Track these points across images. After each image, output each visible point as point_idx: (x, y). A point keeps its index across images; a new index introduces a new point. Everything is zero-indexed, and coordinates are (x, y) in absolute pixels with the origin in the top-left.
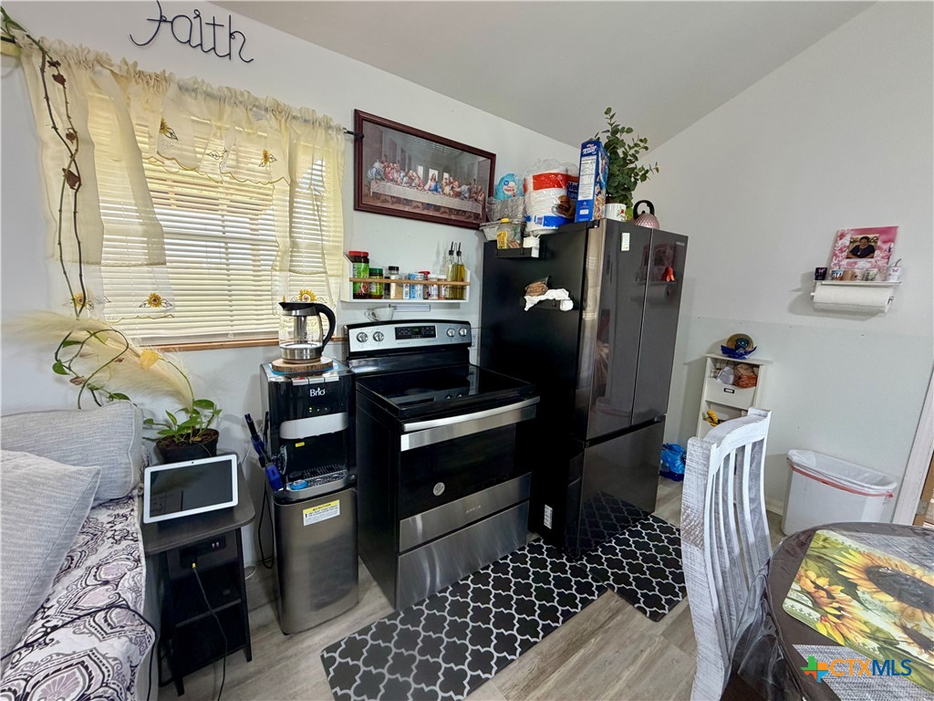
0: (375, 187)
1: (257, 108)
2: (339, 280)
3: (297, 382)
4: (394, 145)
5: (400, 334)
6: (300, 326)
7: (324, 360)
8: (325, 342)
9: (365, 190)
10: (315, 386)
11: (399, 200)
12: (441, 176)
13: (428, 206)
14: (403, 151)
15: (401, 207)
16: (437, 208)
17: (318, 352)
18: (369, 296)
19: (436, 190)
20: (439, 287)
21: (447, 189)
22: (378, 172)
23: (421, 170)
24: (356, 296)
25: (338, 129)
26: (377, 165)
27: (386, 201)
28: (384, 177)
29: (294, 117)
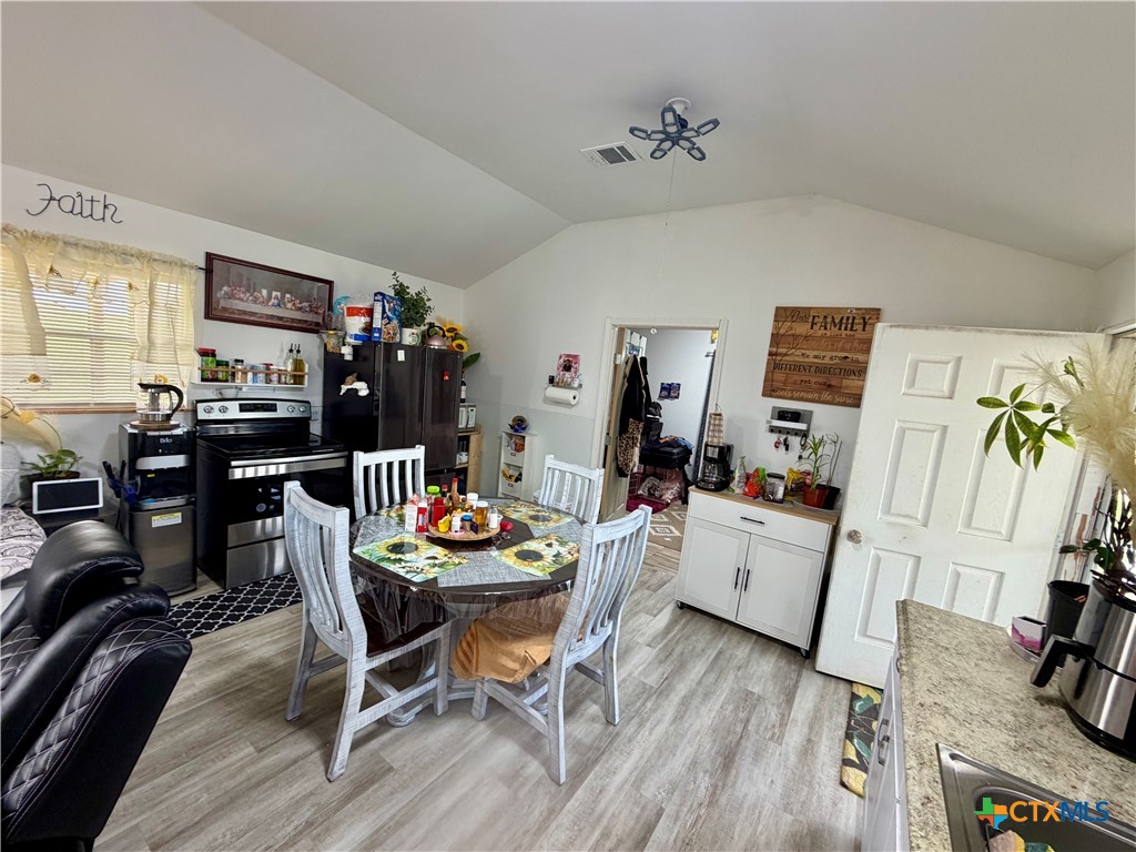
0: (223, 303)
1: (125, 255)
2: (190, 368)
3: (149, 433)
4: (240, 276)
5: (243, 408)
6: (154, 400)
7: (172, 423)
8: (174, 411)
9: (214, 305)
10: (164, 437)
11: (245, 313)
12: (283, 297)
13: (272, 317)
14: (248, 279)
15: (247, 317)
16: (280, 318)
17: (168, 417)
18: (217, 380)
19: (279, 305)
20: (280, 376)
21: (289, 305)
22: (226, 293)
23: (265, 292)
24: (203, 380)
25: (191, 267)
26: (225, 288)
27: (232, 313)
28: (231, 296)
29: (155, 260)
